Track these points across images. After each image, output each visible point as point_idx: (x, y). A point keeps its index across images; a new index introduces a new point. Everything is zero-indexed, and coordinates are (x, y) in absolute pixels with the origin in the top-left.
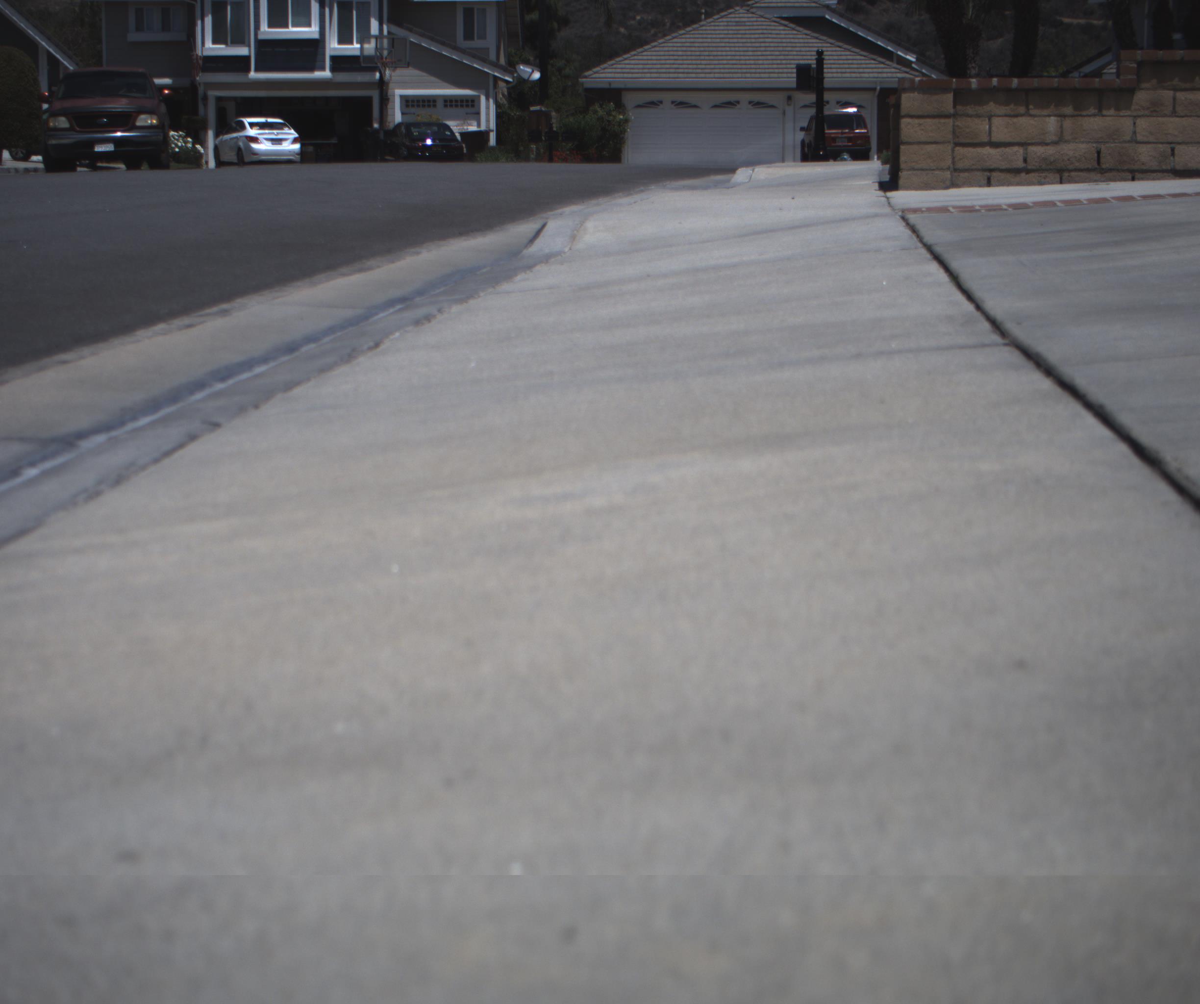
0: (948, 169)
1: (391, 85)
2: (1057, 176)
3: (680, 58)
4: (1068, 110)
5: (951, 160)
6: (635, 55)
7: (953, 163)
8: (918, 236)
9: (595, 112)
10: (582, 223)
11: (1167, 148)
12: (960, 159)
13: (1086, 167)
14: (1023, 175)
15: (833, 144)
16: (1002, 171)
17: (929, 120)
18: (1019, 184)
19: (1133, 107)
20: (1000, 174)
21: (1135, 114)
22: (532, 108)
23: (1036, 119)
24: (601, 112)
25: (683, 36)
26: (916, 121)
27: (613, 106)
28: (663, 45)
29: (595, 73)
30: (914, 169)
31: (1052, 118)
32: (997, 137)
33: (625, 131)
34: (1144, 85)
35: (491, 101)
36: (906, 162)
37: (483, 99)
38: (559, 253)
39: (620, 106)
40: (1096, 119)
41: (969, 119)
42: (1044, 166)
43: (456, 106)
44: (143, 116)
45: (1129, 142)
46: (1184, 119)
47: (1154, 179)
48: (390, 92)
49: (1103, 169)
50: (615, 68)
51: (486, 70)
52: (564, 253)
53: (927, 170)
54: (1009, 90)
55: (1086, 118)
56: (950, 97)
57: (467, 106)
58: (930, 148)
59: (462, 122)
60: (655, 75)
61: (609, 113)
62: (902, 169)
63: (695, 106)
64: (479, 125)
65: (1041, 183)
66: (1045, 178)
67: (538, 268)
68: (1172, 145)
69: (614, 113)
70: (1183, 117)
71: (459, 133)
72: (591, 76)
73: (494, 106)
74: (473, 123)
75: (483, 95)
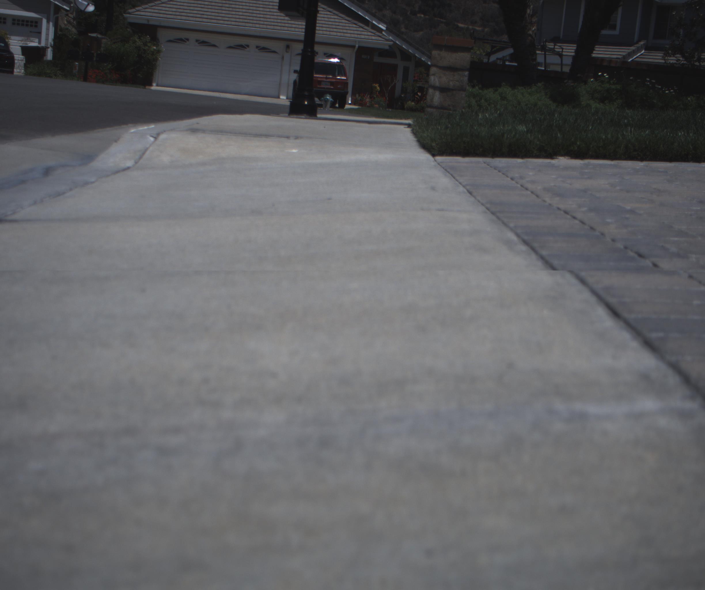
3: (206, 6)
9: (135, 42)
15: (318, 86)
22: (89, 34)
24: (139, 42)
27: (149, 38)
29: (138, 11)
33: (156, 60)
35: (51, 24)
37: (44, 21)
39: (155, 39)
43: (23, 25)
50: (154, 9)
57: (31, 26)
59: (26, 38)
60: (185, 18)
61: (145, 44)
63: (214, 46)
64: (40, 43)
69: (149, 44)
71: (20, 46)
72: (134, 13)
73: (54, 28)
74: (34, 40)
75: (45, 18)
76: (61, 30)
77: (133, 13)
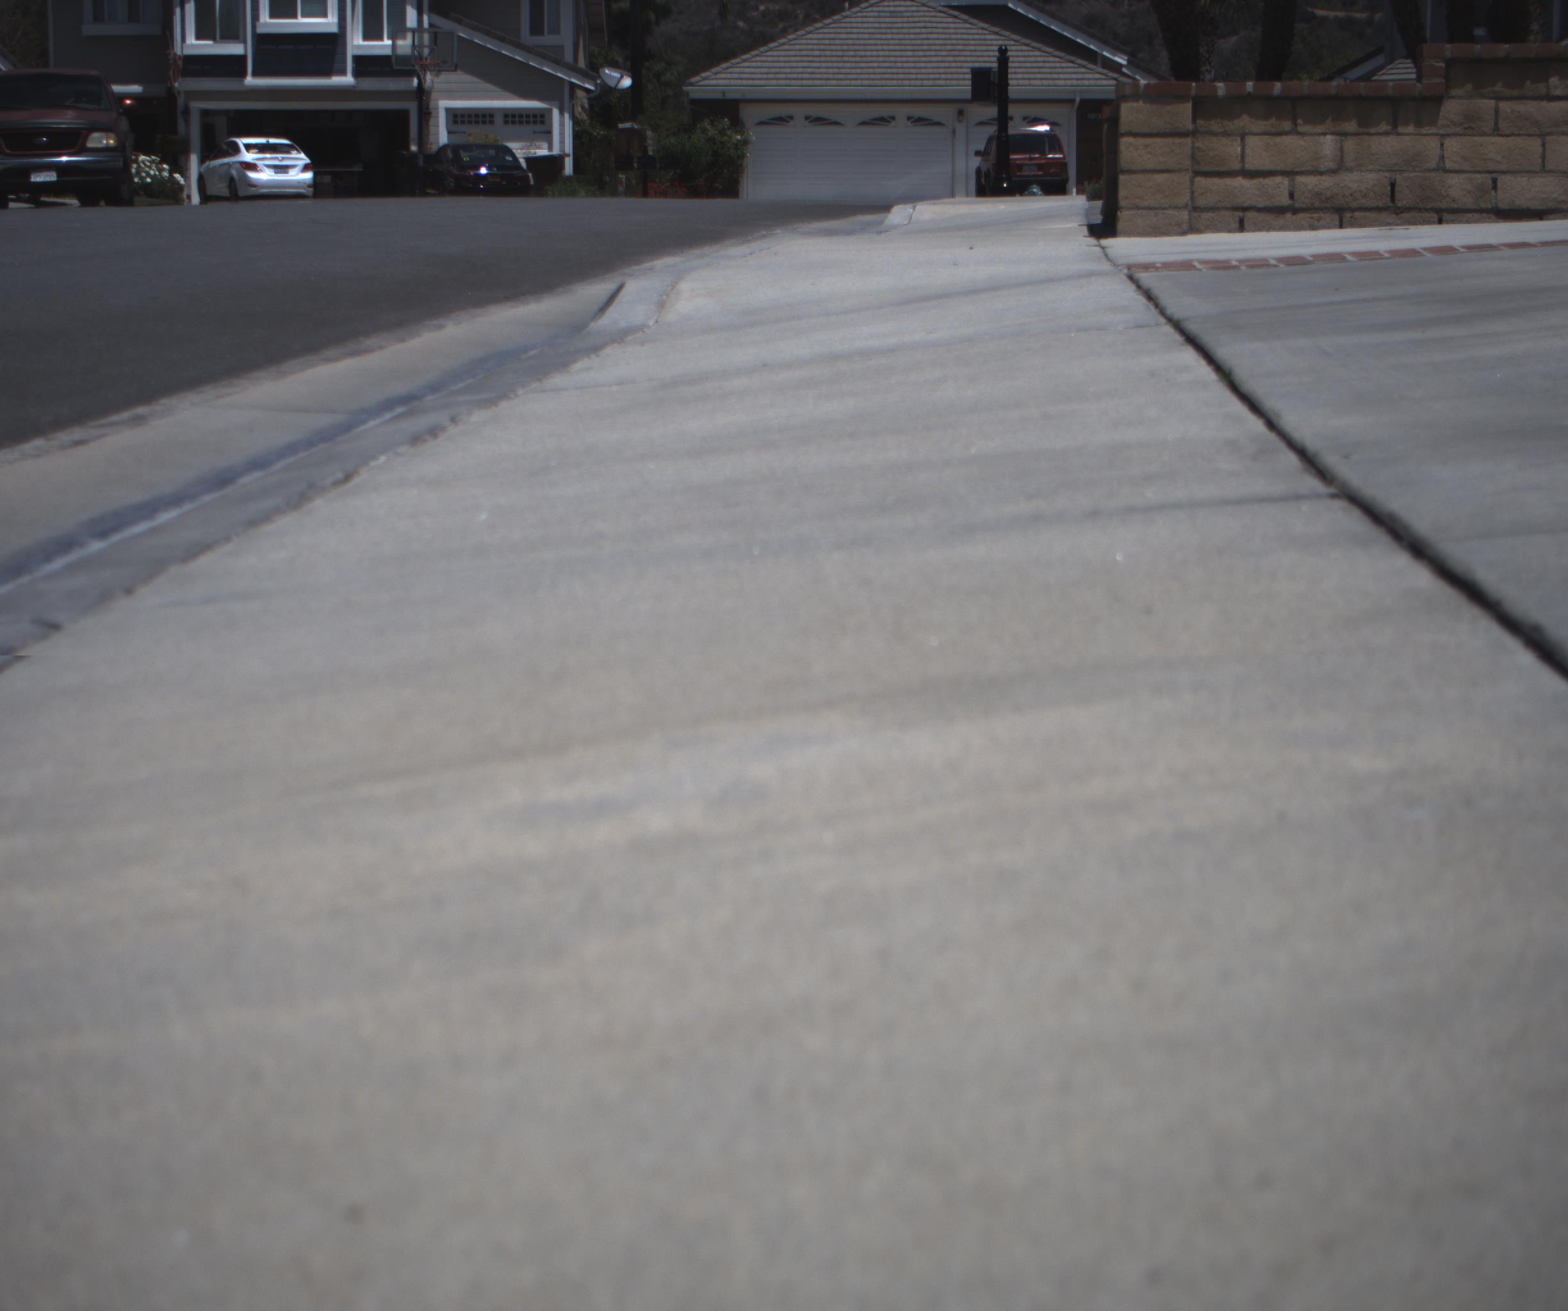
0: (1185, 207)
1: (434, 95)
2: (1336, 217)
3: (816, 59)
4: (1351, 126)
5: (1189, 194)
6: (757, 56)
7: (1192, 198)
8: (1157, 305)
9: (704, 131)
10: (674, 286)
11: (1487, 179)
12: (1202, 194)
13: (1374, 205)
14: (1289, 215)
15: (1020, 174)
16: (1259, 210)
17: (1158, 140)
18: (1282, 228)
19: (1440, 122)
20: (1257, 214)
21: (1442, 132)
22: (620, 125)
23: (1306, 138)
24: (712, 131)
25: (820, 31)
26: (1141, 141)
27: (728, 123)
28: (793, 42)
29: (705, 79)
30: (1138, 208)
31: (1329, 137)
32: (1252, 164)
33: (742, 156)
34: (1454, 92)
35: (567, 116)
36: (1127, 198)
37: (556, 113)
38: (641, 328)
39: (737, 123)
40: (1389, 139)
41: (1214, 139)
42: (1317, 204)
43: (521, 122)
44: (96, 135)
45: (1434, 170)
46: (1509, 139)
47: (1468, 222)
48: (432, 105)
49: (1399, 208)
50: (731, 73)
51: (559, 75)
52: (648, 326)
53: (1156, 209)
54: (1269, 99)
55: (1375, 137)
56: (1189, 106)
57: (535, 122)
58: (1160, 178)
59: (528, 144)
60: (783, 82)
62: (1122, 208)
63: (836, 123)
64: (550, 148)
65: (1313, 228)
66: (1318, 221)
67: (608, 350)
68: (1494, 175)
69: (729, 132)
70: (1508, 136)
71: (524, 158)
72: (699, 83)
73: (571, 123)
74: (542, 145)
75: (556, 108)
76: (580, 123)
77: (697, 84)
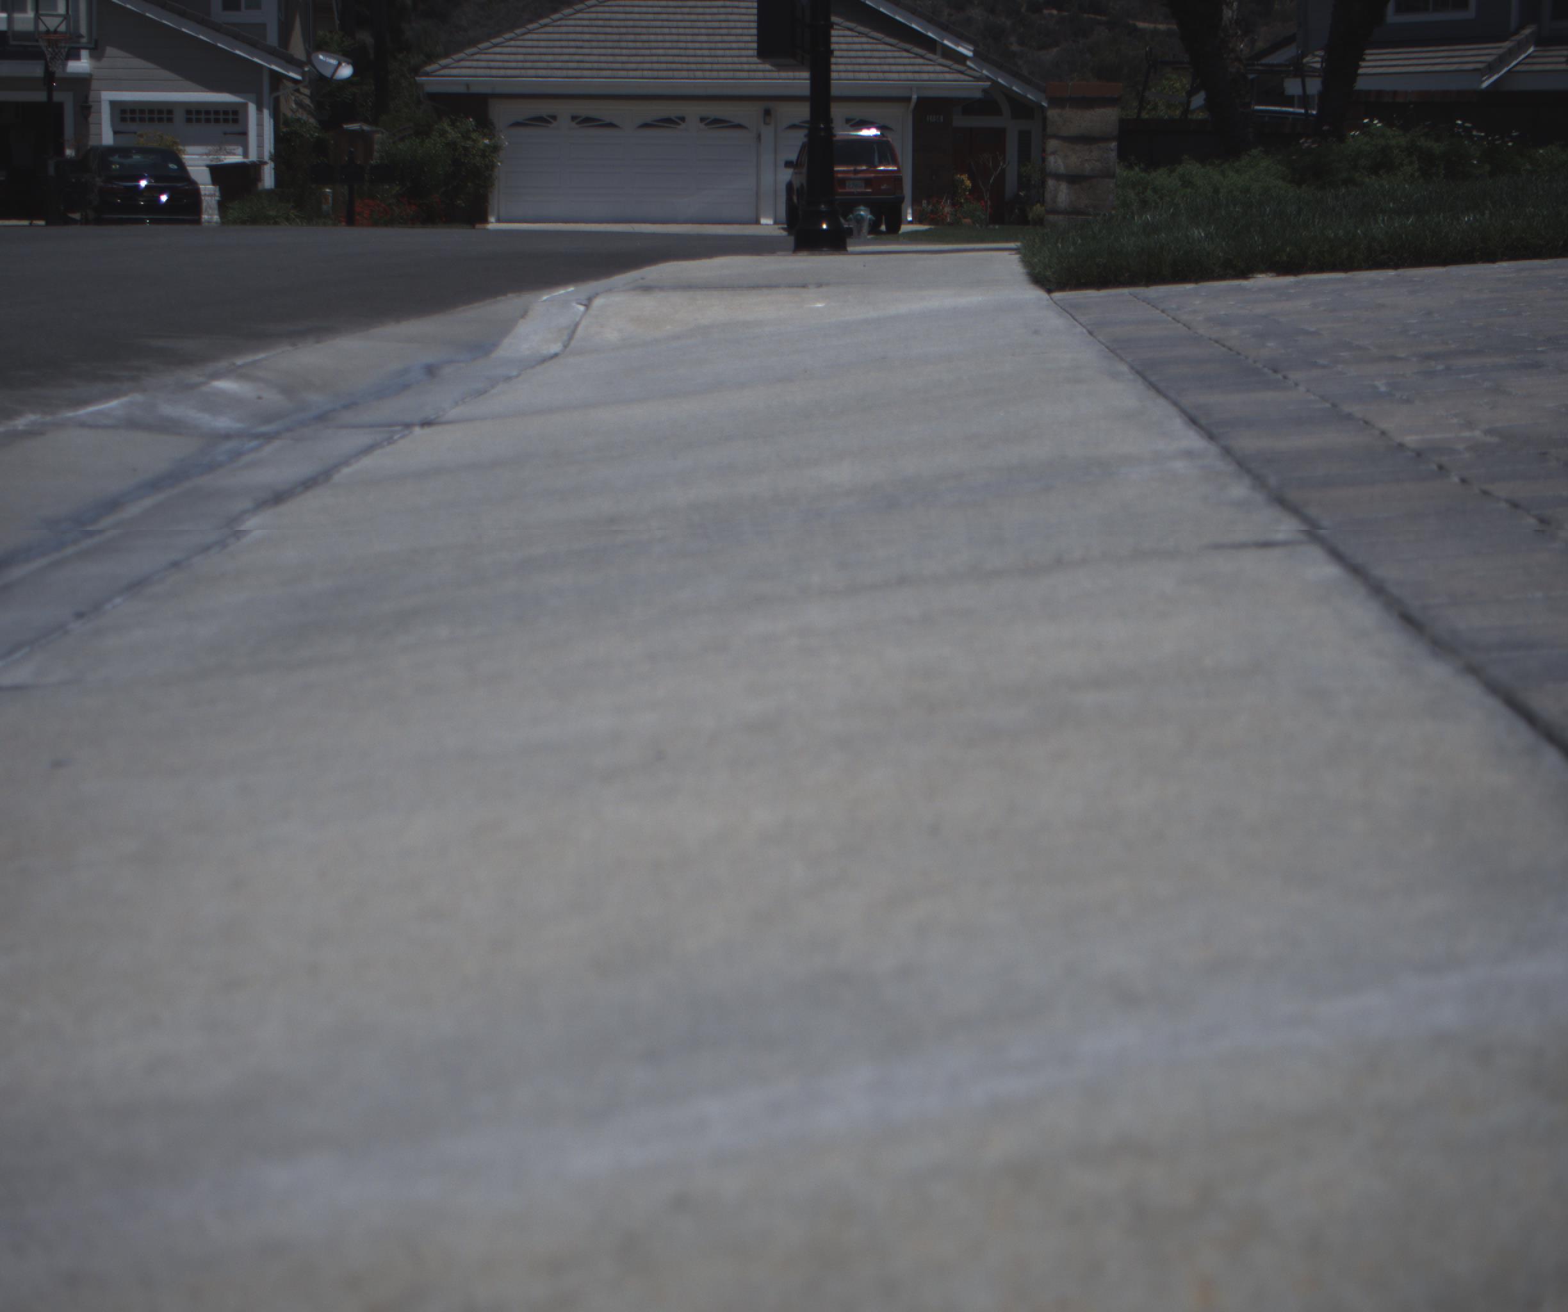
1: (95, 85)
3: (586, 44)
6: (511, 39)
9: (443, 133)
15: (840, 191)
22: (345, 126)
24: (453, 133)
25: (593, 9)
27: (473, 123)
28: (559, 23)
29: (444, 67)
33: (491, 167)
35: (266, 112)
37: (252, 108)
39: (485, 125)
43: (208, 121)
48: (92, 95)
50: (478, 60)
51: (256, 60)
57: (226, 121)
59: (217, 148)
60: (544, 73)
63: (611, 125)
64: (246, 154)
69: (474, 136)
71: (208, 166)
72: (438, 73)
73: (272, 121)
74: (234, 149)
75: (252, 102)
76: (287, 123)
77: (434, 74)
